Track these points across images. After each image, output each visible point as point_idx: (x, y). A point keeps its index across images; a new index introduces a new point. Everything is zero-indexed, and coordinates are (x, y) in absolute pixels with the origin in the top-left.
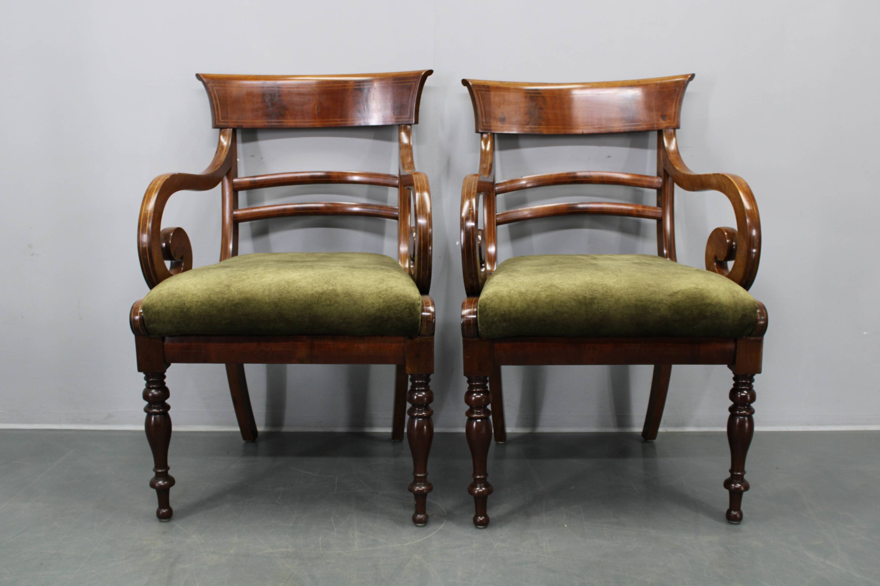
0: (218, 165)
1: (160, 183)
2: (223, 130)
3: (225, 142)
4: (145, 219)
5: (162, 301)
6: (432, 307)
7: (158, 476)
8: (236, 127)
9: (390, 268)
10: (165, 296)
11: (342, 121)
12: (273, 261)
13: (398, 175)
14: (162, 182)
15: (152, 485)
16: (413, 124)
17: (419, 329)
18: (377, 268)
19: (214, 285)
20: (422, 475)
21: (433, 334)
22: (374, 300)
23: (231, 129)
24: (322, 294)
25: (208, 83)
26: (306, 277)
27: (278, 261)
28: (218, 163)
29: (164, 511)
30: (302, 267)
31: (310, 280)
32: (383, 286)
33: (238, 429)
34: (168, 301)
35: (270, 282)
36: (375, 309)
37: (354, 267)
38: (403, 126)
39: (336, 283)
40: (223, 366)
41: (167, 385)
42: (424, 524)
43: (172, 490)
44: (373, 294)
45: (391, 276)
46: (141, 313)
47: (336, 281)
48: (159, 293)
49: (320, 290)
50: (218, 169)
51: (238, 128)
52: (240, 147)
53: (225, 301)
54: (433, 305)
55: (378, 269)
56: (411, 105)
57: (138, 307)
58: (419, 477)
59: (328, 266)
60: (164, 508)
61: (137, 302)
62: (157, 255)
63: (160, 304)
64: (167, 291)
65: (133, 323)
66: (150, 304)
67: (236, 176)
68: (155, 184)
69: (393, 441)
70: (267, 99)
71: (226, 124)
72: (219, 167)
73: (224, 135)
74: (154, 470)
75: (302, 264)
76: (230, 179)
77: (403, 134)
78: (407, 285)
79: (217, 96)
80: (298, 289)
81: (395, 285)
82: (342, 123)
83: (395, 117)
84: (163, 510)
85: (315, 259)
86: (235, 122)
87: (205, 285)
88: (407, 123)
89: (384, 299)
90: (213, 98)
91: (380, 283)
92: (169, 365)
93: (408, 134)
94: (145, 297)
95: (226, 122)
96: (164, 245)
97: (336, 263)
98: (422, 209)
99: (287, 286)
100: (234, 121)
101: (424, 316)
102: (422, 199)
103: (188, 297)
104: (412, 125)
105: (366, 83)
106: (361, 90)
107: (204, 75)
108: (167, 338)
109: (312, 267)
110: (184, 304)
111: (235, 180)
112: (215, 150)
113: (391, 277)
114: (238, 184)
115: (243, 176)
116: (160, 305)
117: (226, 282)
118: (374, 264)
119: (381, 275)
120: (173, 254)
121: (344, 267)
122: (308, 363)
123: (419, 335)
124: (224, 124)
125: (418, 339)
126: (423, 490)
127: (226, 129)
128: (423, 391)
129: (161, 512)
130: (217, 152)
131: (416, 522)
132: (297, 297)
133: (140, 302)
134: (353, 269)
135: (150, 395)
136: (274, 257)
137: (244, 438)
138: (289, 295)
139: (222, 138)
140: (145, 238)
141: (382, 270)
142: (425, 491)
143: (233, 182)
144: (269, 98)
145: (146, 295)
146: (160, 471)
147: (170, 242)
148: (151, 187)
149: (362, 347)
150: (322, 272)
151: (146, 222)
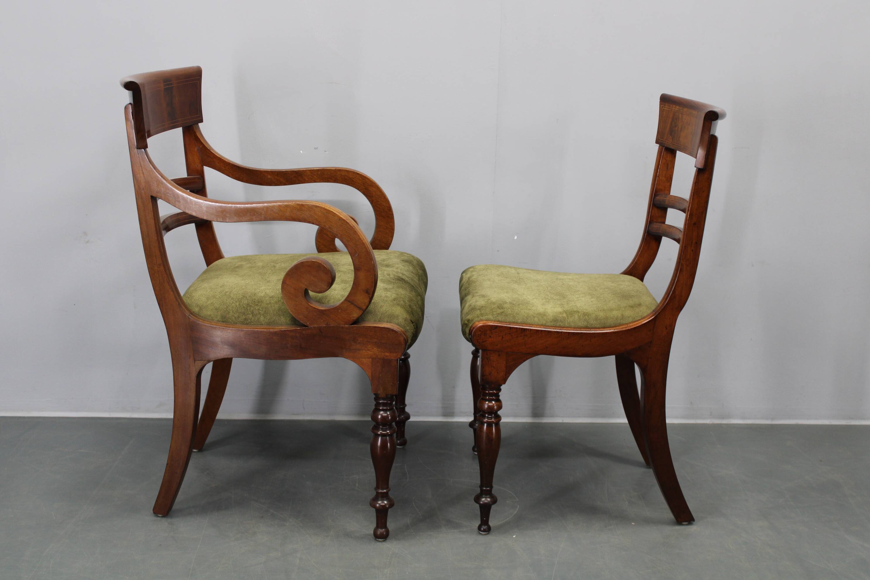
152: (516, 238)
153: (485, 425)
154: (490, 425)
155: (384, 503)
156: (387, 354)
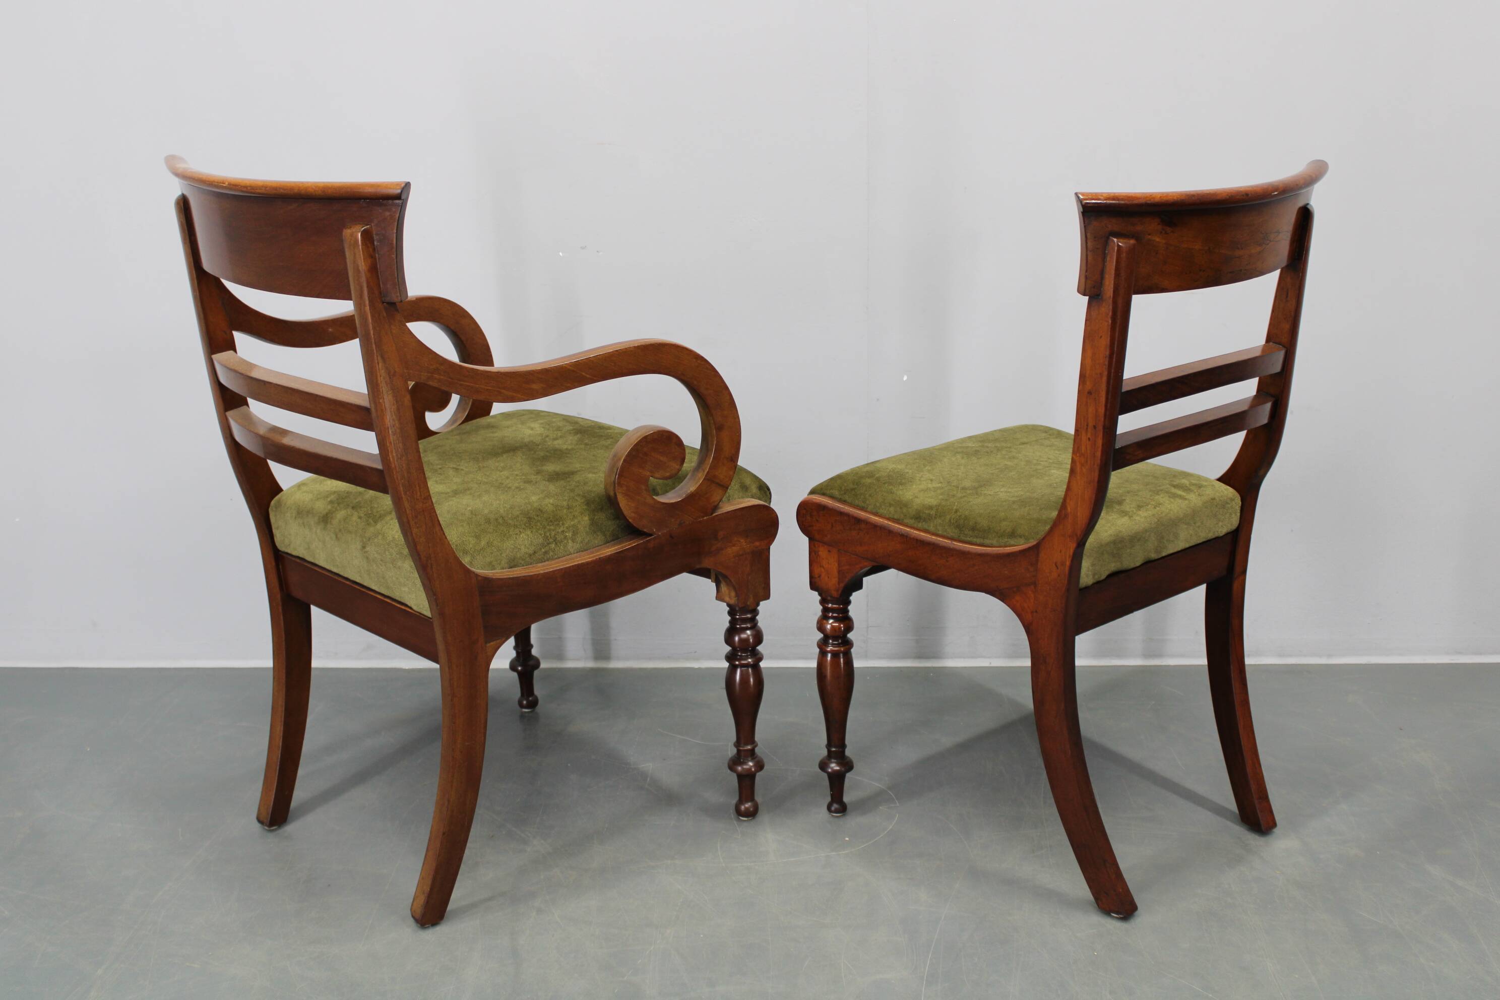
152: (905, 378)
153: (829, 655)
154: (835, 655)
155: (749, 765)
156: (757, 544)
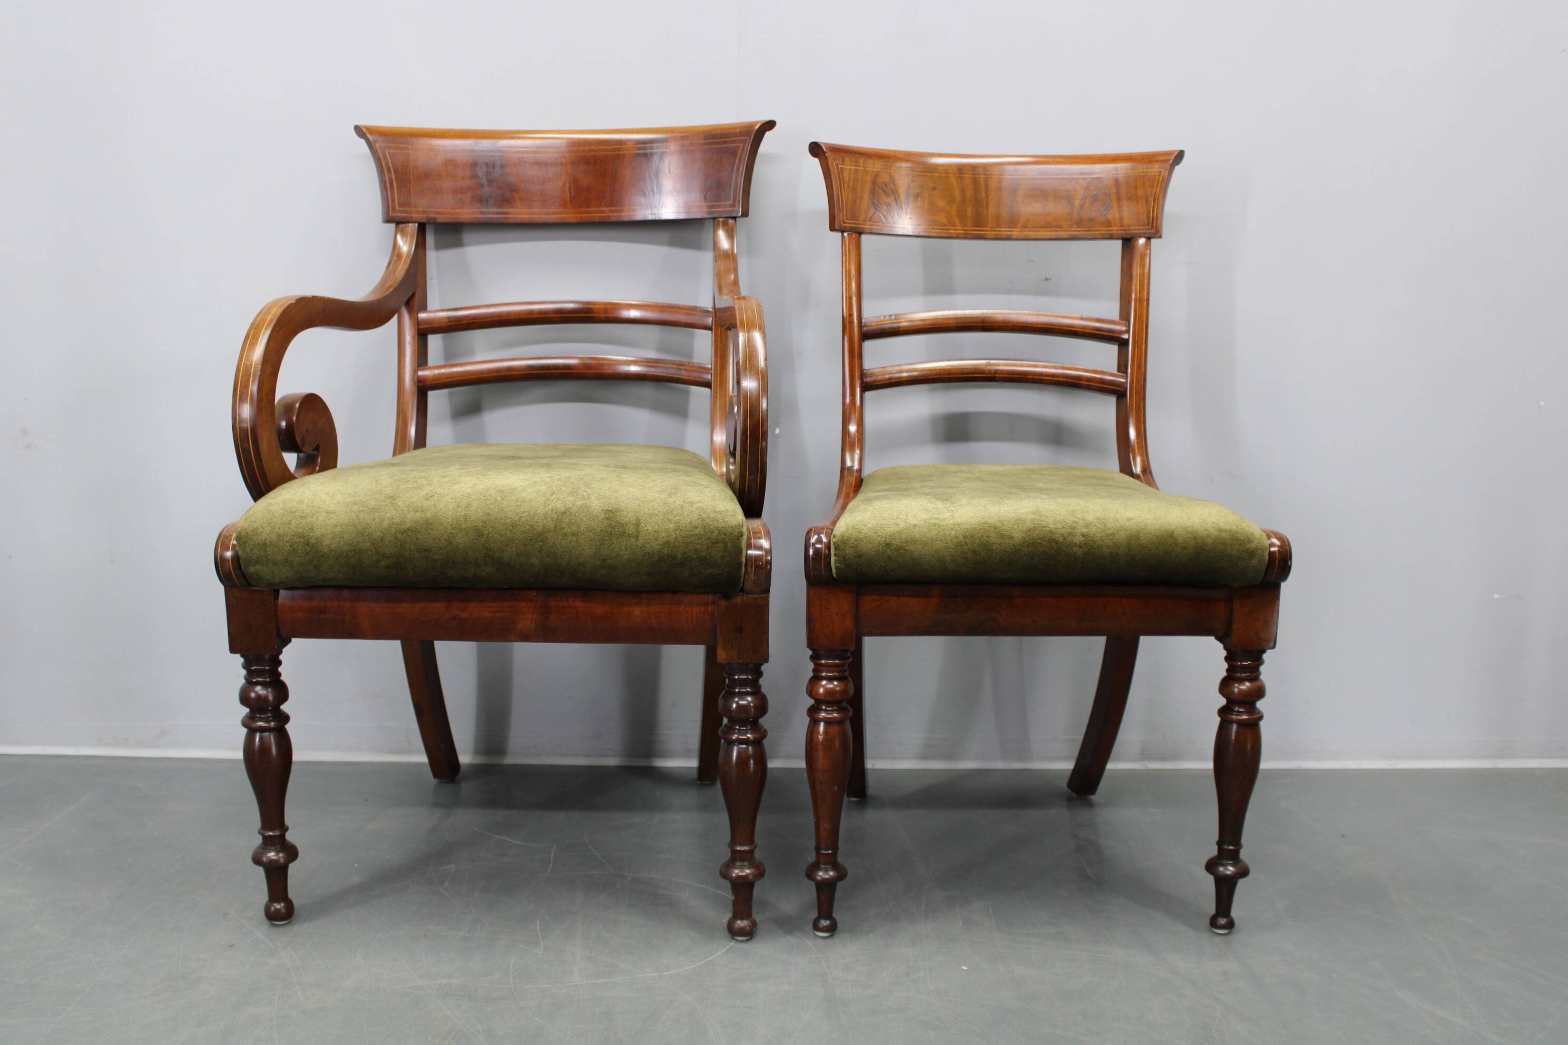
0: (390, 287)
1: (276, 311)
2: (401, 226)
3: (405, 246)
4: (247, 374)
5: (273, 524)
6: (766, 541)
7: (268, 843)
8: (424, 221)
9: (691, 469)
10: (277, 515)
11: (613, 211)
12: (481, 456)
13: (712, 308)
14: (281, 310)
15: (257, 860)
16: (739, 217)
17: (742, 579)
18: (666, 469)
19: (368, 496)
20: (745, 848)
21: (767, 590)
22: (658, 526)
23: (417, 224)
24: (564, 513)
25: (375, 142)
26: (535, 483)
27: (489, 457)
28: (390, 284)
29: (278, 906)
30: (530, 466)
31: (543, 489)
32: (677, 501)
33: (424, 759)
34: (282, 524)
35: (469, 491)
36: (661, 542)
37: (625, 467)
38: (721, 219)
39: (589, 494)
40: (397, 644)
41: (283, 678)
42: (750, 937)
43: (292, 867)
44: (656, 515)
45: (693, 482)
46: (234, 546)
47: (589, 490)
48: (267, 509)
49: (560, 506)
50: (390, 293)
51: (428, 223)
52: (433, 257)
53: (385, 524)
54: (768, 535)
55: (669, 470)
56: (736, 183)
57: (231, 536)
58: (740, 851)
59: (578, 464)
60: (278, 902)
61: (230, 526)
62: (267, 441)
63: (268, 529)
64: (281, 506)
65: (220, 564)
66: (251, 528)
67: (424, 308)
68: (268, 313)
69: (699, 782)
70: (481, 172)
71: (407, 215)
72: (392, 289)
73: (403, 234)
74: (260, 833)
75: (531, 461)
76: (412, 311)
77: (721, 234)
78: (721, 498)
79: (391, 166)
80: (519, 503)
81: (698, 499)
82: (614, 217)
83: (708, 204)
84: (275, 904)
85: (557, 454)
86: (423, 212)
87: (350, 495)
88: (729, 215)
89: (676, 523)
90: (385, 168)
91: (670, 495)
92: (287, 642)
93: (731, 235)
94: (242, 518)
95: (407, 212)
96: (284, 424)
97: (592, 459)
98: (750, 360)
99: (499, 499)
100: (420, 209)
101: (751, 556)
102: (750, 344)
103: (318, 516)
104: (737, 219)
105: (656, 145)
106: (647, 156)
107: (368, 128)
108: (282, 593)
109: (548, 466)
110: (312, 529)
111: (422, 315)
112: (386, 261)
113: (692, 484)
114: (426, 321)
115: (438, 307)
116: (268, 532)
117: (388, 491)
118: (663, 463)
119: (672, 480)
120: (299, 441)
121: (607, 466)
122: (538, 641)
123: (742, 590)
124: (404, 215)
125: (739, 599)
126: (746, 877)
127: (408, 224)
128: (747, 694)
129: (273, 909)
130: (389, 264)
131: (734, 933)
132: (517, 519)
133: (234, 526)
134: (624, 470)
135: (253, 695)
136: (485, 451)
137: (436, 775)
138: (504, 514)
139: (399, 237)
140: (246, 411)
141: (675, 471)
142: (751, 877)
143: (417, 318)
144: (485, 169)
145: (244, 513)
146: (270, 833)
147: (294, 419)
148: (259, 318)
149: (638, 612)
150: (566, 474)
151: (248, 380)
